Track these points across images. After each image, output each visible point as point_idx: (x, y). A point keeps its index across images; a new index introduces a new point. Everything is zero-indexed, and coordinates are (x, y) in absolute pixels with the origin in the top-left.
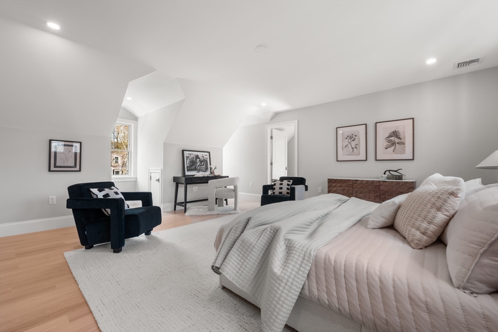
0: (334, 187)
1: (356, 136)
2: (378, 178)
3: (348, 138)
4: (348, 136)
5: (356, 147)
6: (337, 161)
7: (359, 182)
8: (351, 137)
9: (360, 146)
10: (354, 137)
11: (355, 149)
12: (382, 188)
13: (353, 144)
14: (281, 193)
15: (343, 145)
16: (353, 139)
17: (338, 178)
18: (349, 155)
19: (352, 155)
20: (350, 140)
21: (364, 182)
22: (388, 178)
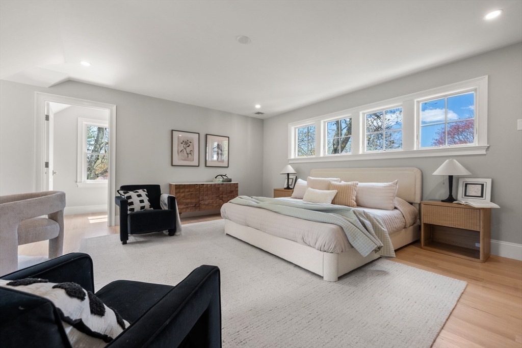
0: (182, 192)
1: (190, 142)
2: (212, 182)
3: (184, 143)
4: (183, 141)
5: (190, 153)
6: (172, 165)
7: (204, 186)
8: (186, 143)
9: (194, 152)
10: (189, 143)
11: (189, 155)
12: (221, 189)
13: (188, 150)
14: (143, 208)
15: (178, 149)
16: (188, 145)
17: (186, 184)
18: (185, 160)
19: (187, 160)
20: (185, 146)
21: (209, 186)
22: (223, 181)
